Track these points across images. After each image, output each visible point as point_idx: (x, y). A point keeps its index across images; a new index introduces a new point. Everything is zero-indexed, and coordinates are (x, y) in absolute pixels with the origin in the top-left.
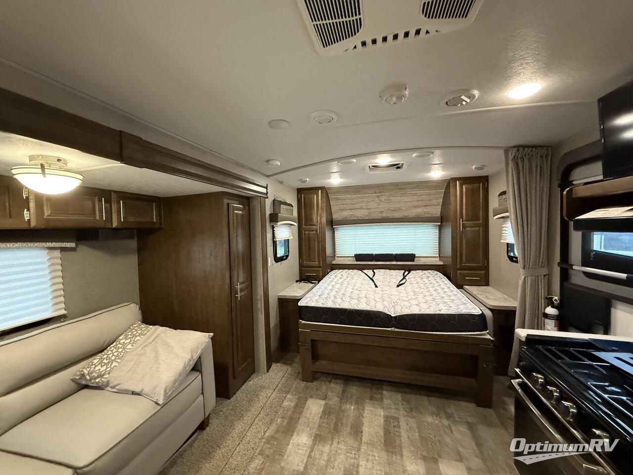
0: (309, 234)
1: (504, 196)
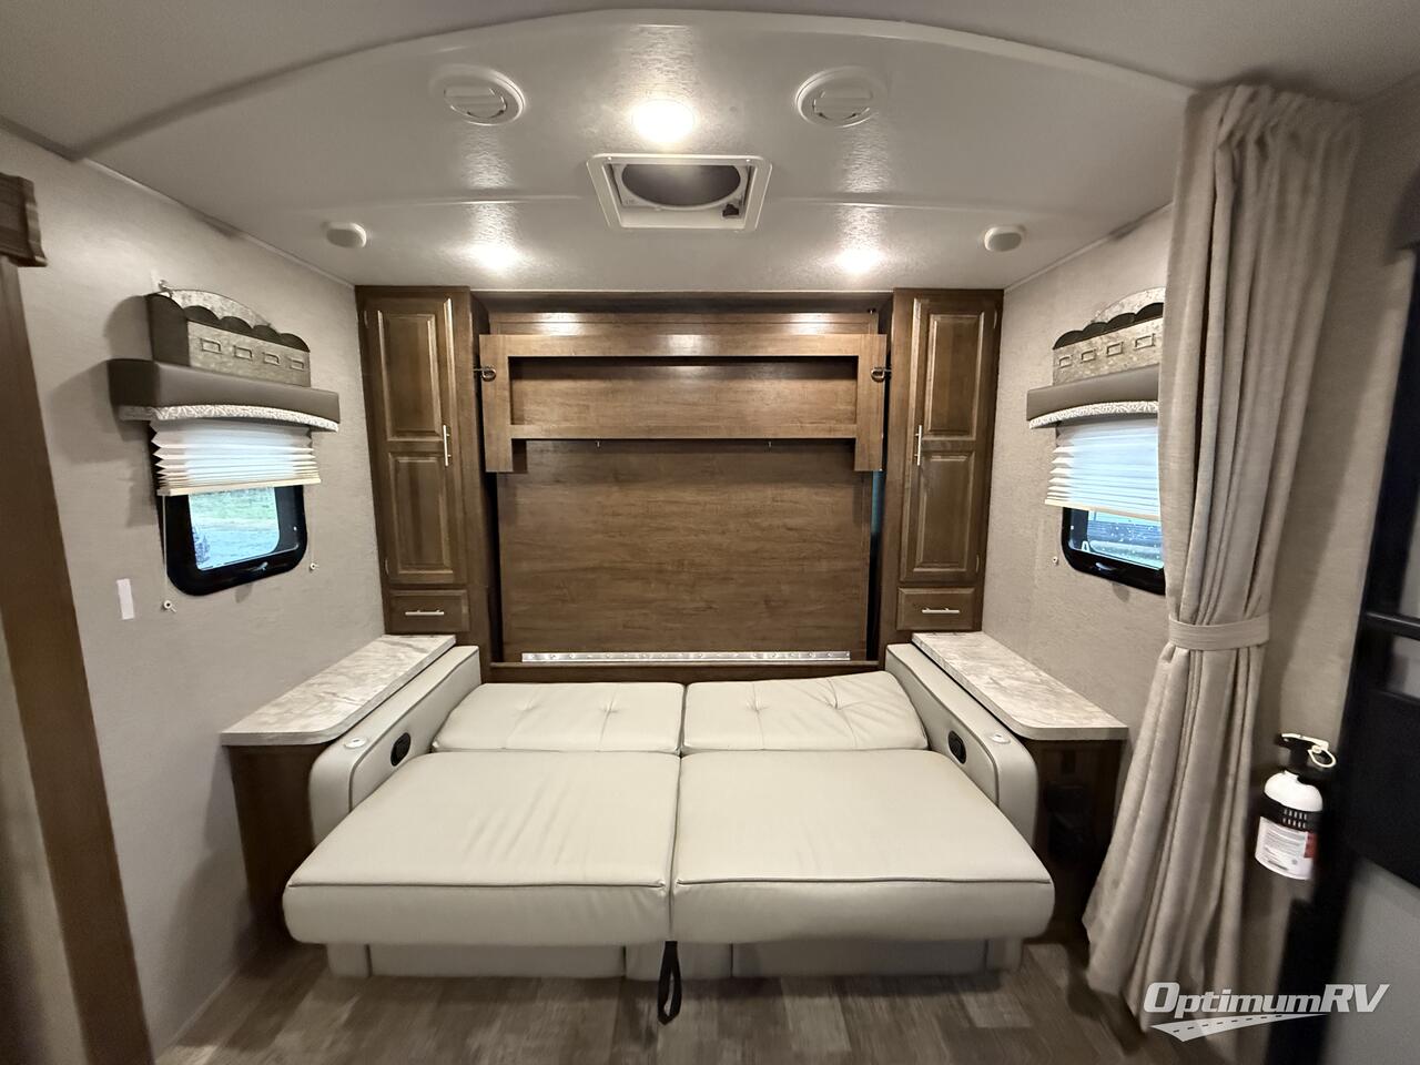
1: (1082, 346)
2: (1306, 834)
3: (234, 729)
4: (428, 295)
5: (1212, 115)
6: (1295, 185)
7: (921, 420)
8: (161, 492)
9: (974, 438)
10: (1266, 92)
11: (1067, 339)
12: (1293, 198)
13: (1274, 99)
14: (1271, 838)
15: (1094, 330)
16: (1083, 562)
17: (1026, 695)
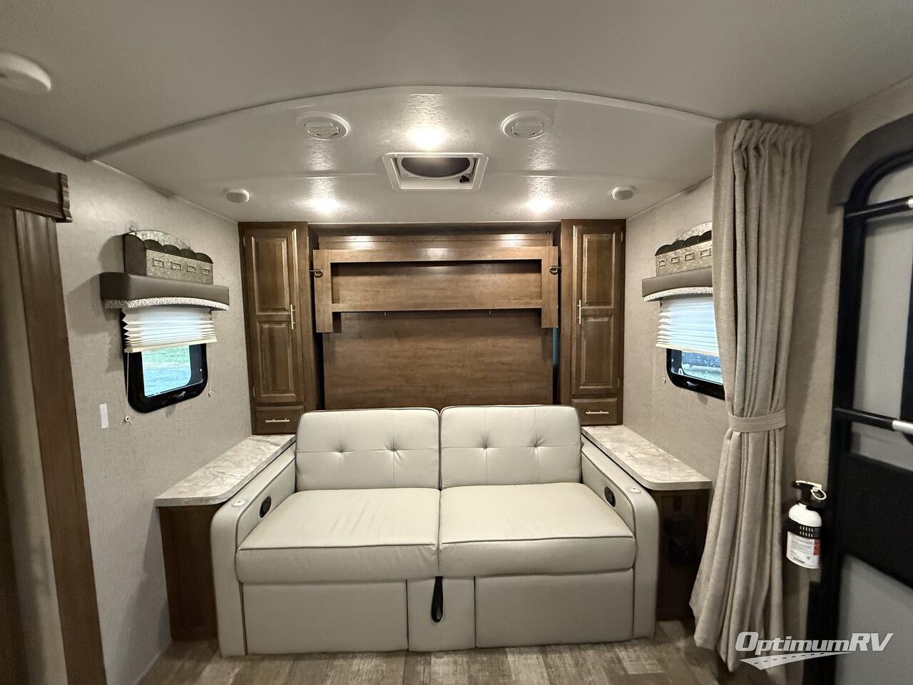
0: (270, 329)
1: (671, 254)
2: (813, 541)
3: (163, 496)
4: (281, 227)
5: (730, 135)
6: (777, 170)
7: (580, 296)
8: (126, 351)
9: (612, 307)
10: (757, 123)
11: (663, 250)
12: (777, 178)
13: (761, 128)
14: (795, 545)
15: (678, 245)
16: (680, 381)
17: (650, 463)
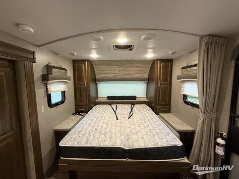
0: (80, 87)
1: (186, 69)
2: (223, 148)
3: (56, 128)
6: (216, 49)
7: (160, 79)
8: (48, 93)
9: (169, 82)
10: (211, 37)
11: (183, 68)
12: (216, 52)
13: (213, 38)
14: (218, 149)
16: (187, 103)
17: (178, 124)
